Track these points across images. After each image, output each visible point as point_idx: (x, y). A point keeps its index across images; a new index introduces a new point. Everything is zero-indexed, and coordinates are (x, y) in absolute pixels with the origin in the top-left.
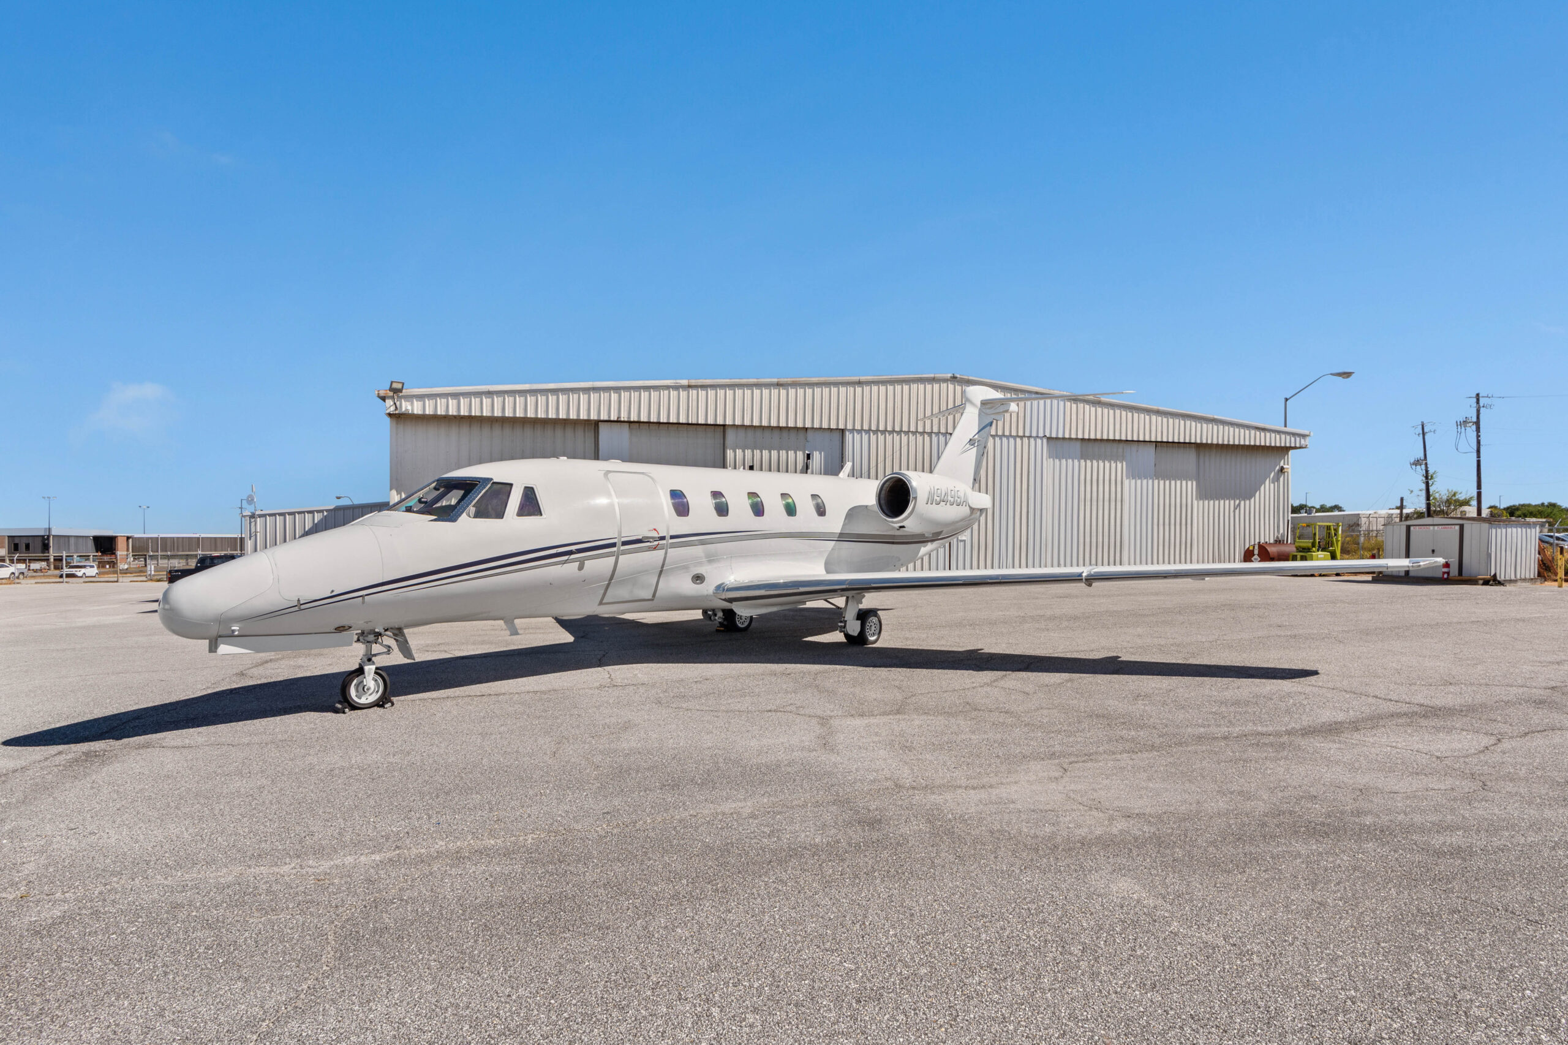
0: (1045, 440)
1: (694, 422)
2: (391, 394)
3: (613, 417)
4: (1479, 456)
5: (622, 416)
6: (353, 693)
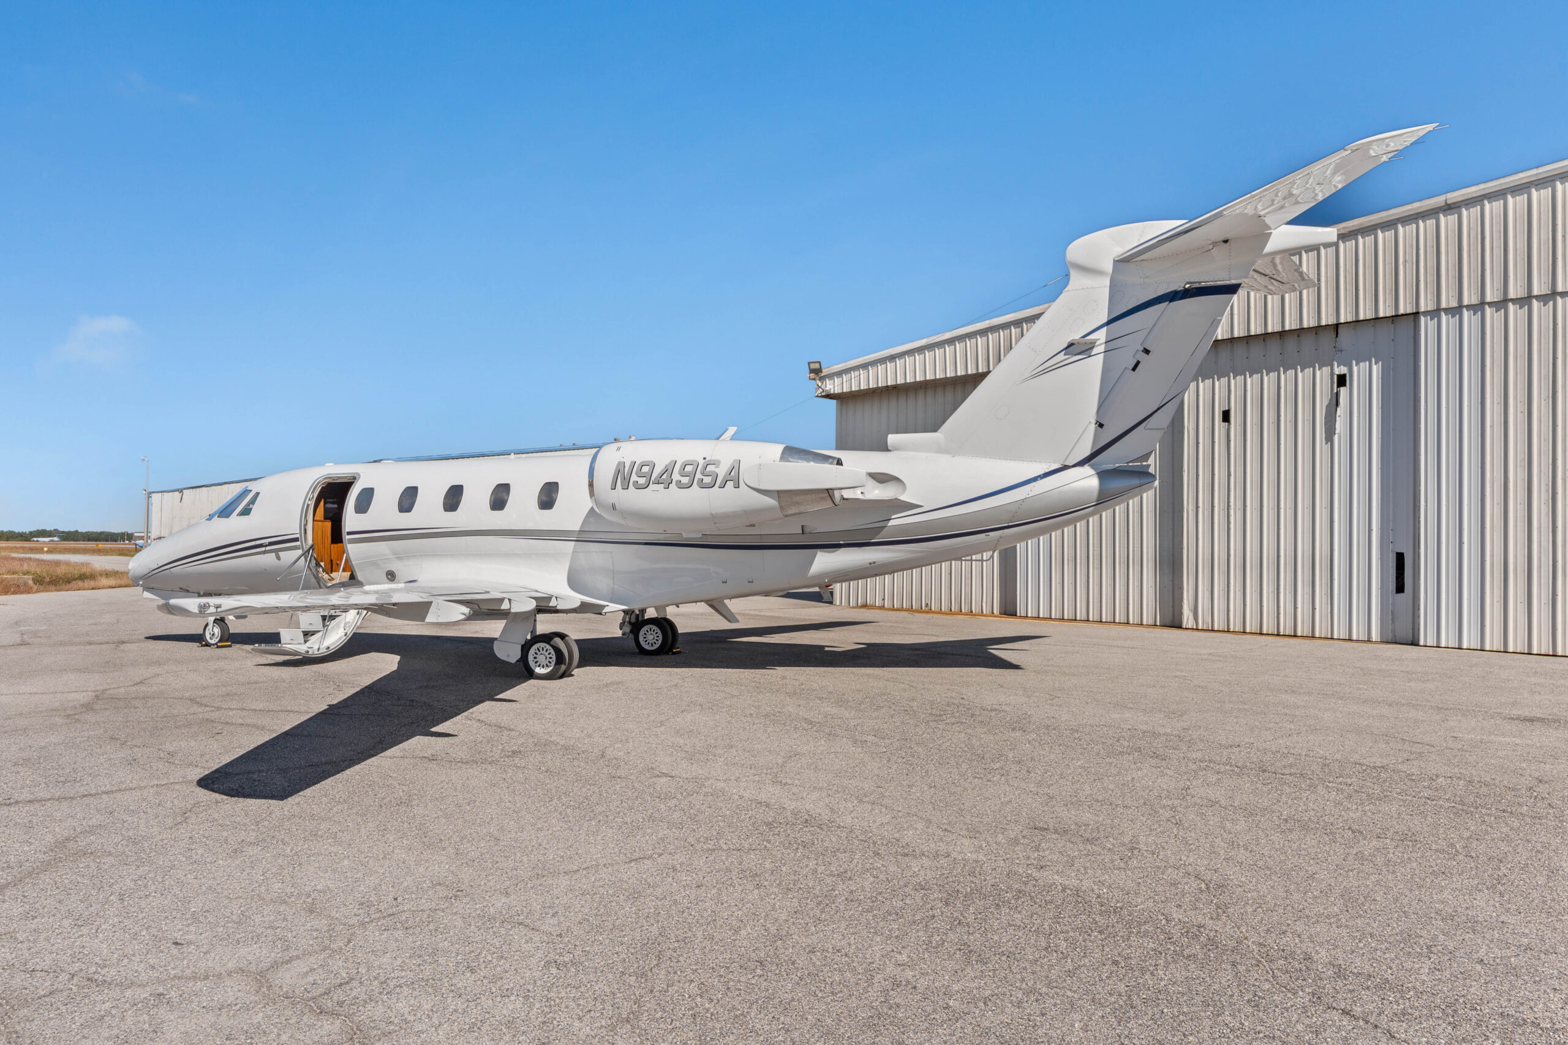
6: (208, 636)
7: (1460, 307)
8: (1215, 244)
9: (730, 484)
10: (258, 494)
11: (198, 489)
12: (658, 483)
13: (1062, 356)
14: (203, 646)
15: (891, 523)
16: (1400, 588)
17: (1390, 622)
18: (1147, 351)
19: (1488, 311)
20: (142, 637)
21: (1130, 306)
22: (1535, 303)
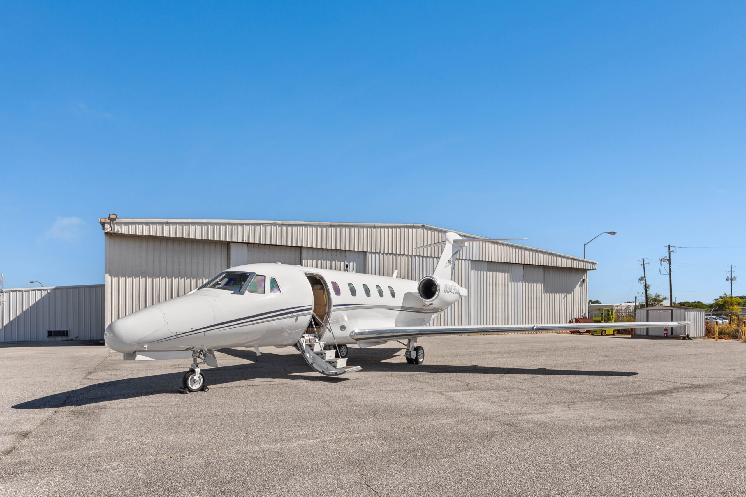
0: (470, 261)
1: (285, 244)
2: (109, 221)
3: (240, 240)
4: (670, 277)
7: (376, 252)
19: (381, 255)
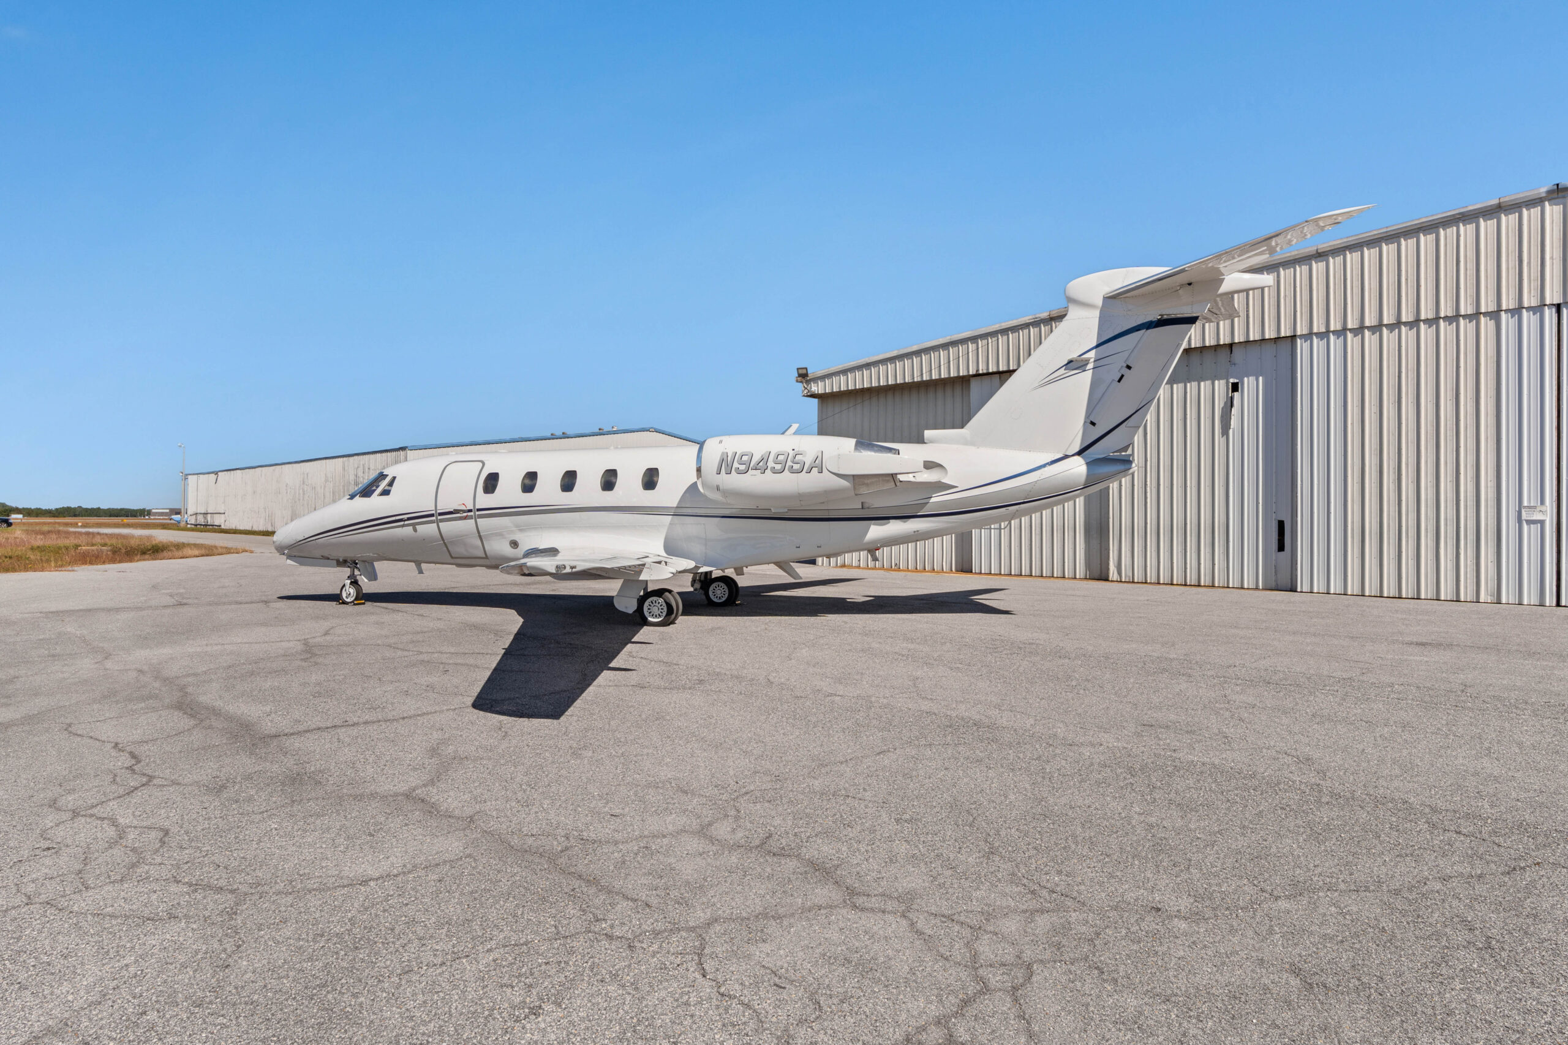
5: (980, 368)
6: (344, 595)
7: (1328, 332)
8: (1182, 286)
9: (815, 470)
10: (394, 478)
11: (232, 472)
12: (756, 469)
13: (1062, 371)
14: (340, 604)
15: (933, 500)
16: (1281, 548)
17: (1274, 574)
18: (1129, 367)
19: (1349, 335)
20: (275, 597)
21: (1116, 333)
22: (1385, 330)
